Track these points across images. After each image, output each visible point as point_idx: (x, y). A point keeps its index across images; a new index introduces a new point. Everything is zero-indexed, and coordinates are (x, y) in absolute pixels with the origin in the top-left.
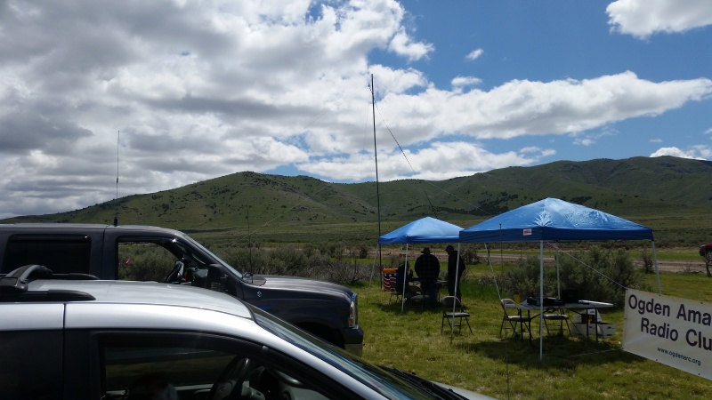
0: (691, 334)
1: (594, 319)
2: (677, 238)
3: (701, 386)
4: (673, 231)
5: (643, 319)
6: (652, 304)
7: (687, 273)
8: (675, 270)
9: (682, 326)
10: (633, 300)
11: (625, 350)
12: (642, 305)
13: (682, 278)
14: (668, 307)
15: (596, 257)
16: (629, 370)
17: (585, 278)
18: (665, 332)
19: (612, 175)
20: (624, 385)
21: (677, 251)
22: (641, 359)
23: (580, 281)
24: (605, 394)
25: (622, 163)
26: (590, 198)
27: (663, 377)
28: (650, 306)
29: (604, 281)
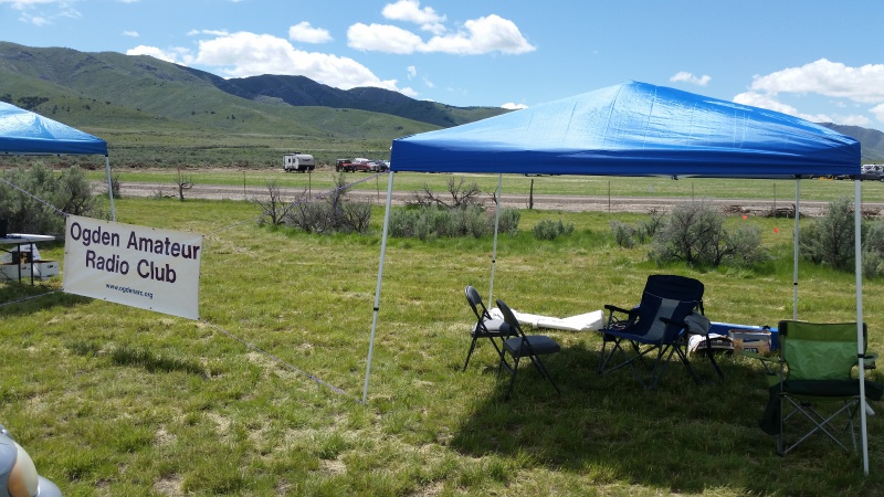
0: (143, 264)
1: (29, 256)
2: (153, 158)
3: (148, 321)
4: (151, 148)
5: (89, 252)
6: (99, 233)
7: (159, 197)
8: (146, 194)
9: (132, 256)
10: (76, 229)
11: (66, 291)
12: (87, 235)
13: (154, 203)
14: (117, 235)
15: (41, 177)
16: (68, 316)
17: (23, 205)
18: (114, 265)
19: (78, 72)
20: (58, 334)
21: (153, 172)
22: (86, 300)
23: (15, 209)
24: (32, 349)
25: (90, 58)
26: (47, 100)
27: (108, 318)
28: (96, 236)
29: (50, 208)
